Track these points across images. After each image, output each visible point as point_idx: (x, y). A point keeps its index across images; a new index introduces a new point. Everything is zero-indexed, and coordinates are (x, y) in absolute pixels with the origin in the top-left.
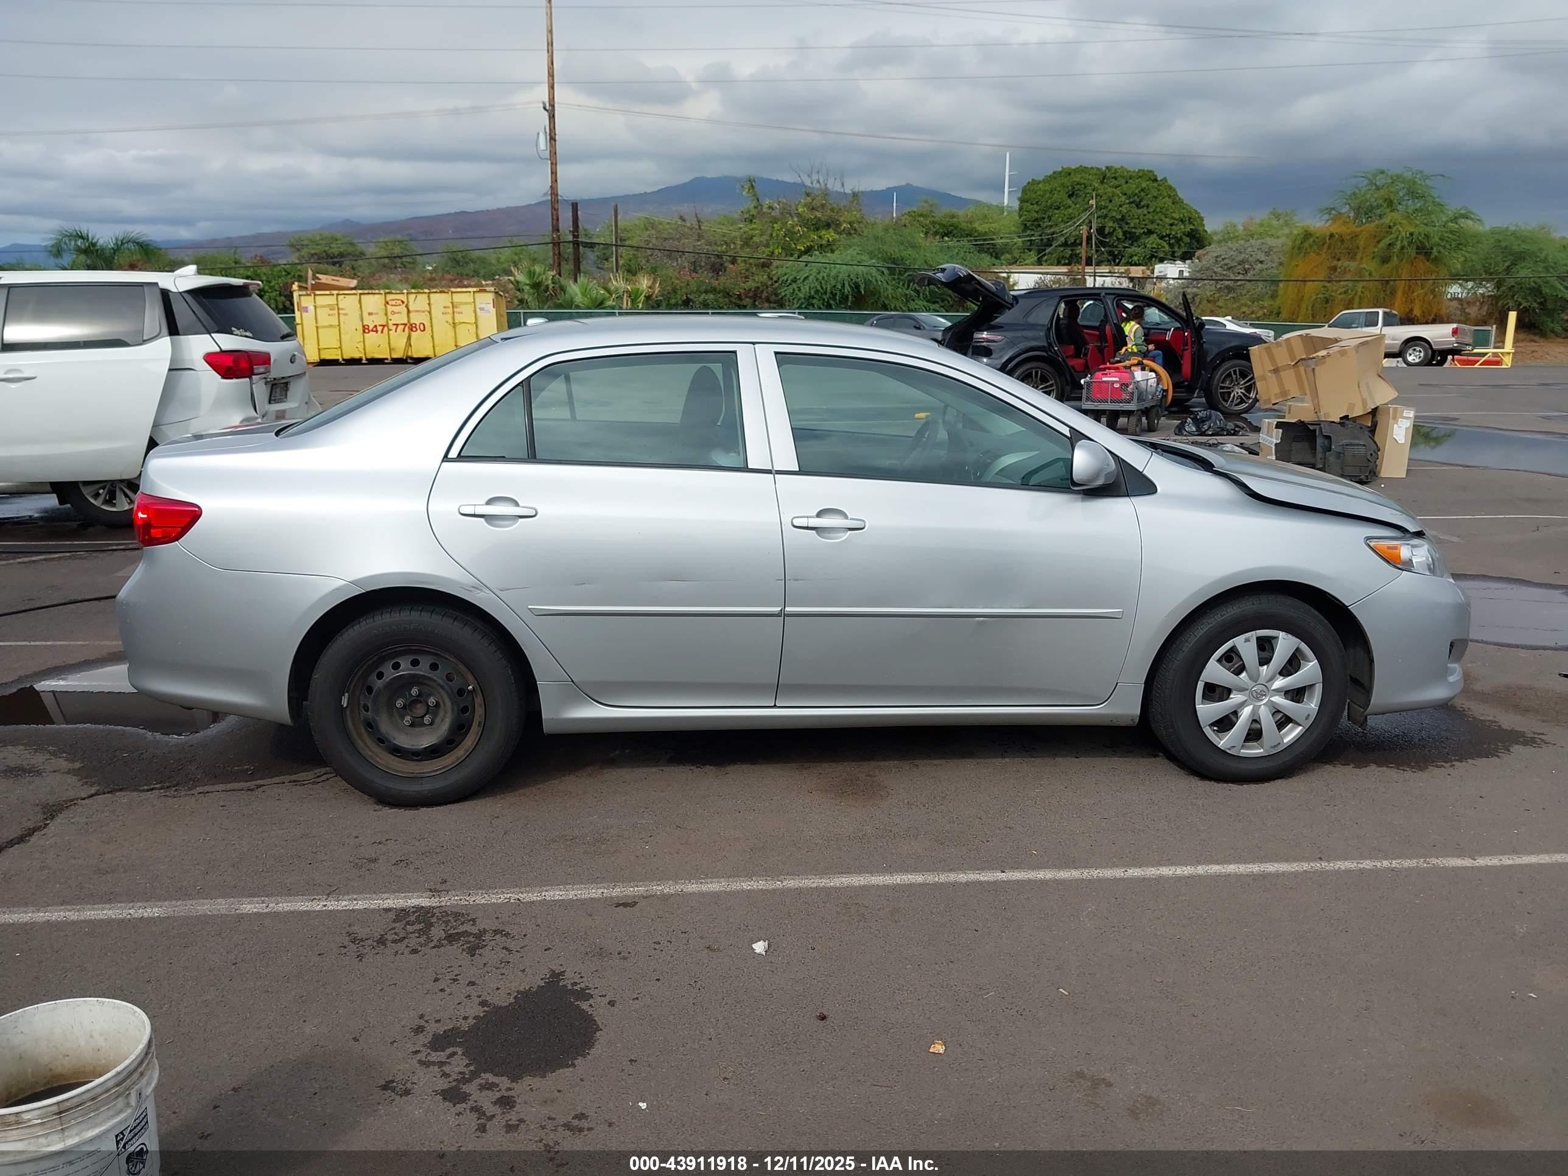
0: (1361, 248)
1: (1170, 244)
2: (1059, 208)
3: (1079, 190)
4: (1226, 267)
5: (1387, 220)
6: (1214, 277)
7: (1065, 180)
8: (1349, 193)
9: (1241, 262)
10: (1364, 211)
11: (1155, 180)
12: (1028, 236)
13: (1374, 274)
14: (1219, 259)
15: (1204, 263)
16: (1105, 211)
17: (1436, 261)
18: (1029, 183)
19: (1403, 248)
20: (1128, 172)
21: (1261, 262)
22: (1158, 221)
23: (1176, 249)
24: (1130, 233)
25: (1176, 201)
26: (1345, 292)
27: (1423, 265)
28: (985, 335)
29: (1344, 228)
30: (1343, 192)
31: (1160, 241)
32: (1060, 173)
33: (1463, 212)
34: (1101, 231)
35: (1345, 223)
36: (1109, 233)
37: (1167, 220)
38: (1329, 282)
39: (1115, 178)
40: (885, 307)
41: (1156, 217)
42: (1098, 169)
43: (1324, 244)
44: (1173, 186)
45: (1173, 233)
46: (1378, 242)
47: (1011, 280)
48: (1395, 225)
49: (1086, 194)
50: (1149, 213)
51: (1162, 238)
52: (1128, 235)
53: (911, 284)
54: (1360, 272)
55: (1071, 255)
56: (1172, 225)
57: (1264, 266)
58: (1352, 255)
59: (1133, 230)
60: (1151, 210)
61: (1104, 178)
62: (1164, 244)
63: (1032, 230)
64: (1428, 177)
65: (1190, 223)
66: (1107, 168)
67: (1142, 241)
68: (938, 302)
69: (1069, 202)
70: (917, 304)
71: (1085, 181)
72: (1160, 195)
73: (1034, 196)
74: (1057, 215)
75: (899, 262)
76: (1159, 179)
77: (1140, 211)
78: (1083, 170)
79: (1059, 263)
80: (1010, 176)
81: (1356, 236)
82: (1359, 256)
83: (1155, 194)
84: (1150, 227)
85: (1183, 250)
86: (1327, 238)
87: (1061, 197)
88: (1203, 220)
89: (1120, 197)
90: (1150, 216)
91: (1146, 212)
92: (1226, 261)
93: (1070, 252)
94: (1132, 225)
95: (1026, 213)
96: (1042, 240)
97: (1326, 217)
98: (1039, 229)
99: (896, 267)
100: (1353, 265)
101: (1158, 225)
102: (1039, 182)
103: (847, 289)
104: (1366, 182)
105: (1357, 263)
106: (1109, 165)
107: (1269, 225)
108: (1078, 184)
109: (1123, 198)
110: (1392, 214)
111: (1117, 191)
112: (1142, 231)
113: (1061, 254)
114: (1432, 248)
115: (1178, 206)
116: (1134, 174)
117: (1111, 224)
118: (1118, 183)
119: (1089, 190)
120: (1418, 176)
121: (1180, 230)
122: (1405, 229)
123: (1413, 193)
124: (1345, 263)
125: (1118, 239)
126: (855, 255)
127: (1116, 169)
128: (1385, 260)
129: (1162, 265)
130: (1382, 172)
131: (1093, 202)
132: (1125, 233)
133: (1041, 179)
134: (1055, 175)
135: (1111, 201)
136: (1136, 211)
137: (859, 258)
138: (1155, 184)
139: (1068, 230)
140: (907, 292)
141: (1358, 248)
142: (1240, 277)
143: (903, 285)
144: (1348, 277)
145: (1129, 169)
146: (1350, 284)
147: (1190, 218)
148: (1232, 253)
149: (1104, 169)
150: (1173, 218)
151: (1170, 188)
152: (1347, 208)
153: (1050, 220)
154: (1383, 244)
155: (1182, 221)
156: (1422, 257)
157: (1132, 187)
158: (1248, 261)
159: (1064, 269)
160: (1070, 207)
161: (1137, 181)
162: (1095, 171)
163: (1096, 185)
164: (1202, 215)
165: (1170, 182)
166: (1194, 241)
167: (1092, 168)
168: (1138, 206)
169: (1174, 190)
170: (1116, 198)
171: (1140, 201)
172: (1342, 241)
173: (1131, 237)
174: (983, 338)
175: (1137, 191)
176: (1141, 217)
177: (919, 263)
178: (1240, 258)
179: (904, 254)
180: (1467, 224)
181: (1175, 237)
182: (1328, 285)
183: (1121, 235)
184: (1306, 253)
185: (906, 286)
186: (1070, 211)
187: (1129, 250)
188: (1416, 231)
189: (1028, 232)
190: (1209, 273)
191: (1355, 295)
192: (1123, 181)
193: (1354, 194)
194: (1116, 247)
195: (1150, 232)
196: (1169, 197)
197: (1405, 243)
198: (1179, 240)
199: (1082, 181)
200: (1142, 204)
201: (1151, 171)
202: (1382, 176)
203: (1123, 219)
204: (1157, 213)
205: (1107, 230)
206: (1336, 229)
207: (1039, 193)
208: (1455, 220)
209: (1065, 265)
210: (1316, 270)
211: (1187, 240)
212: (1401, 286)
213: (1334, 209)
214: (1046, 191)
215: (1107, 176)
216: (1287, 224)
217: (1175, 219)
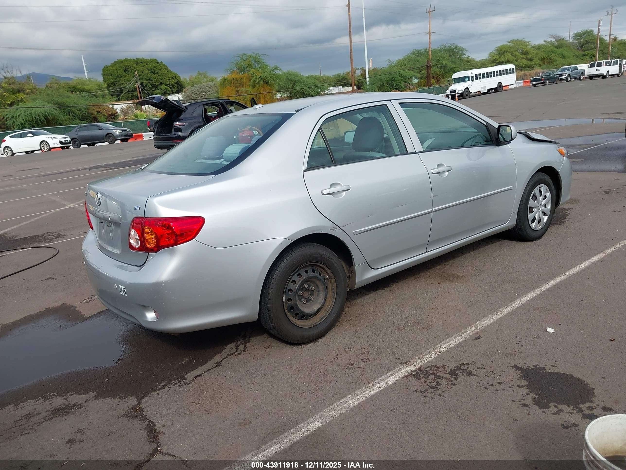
0: (245, 83)
1: (170, 88)
2: (121, 77)
3: (128, 68)
4: (196, 94)
5: (251, 72)
6: (193, 99)
7: (121, 65)
8: (235, 63)
9: (202, 92)
10: (242, 69)
11: (158, 63)
12: (111, 89)
13: (251, 92)
14: (193, 92)
15: (188, 94)
16: (141, 76)
17: (270, 85)
18: (104, 67)
19: (259, 82)
20: (146, 60)
21: (209, 91)
22: (164, 79)
23: (173, 89)
24: (153, 85)
25: (168, 71)
26: (243, 100)
27: (267, 87)
28: (177, 123)
29: (237, 76)
30: (233, 62)
31: (166, 87)
32: (117, 62)
33: (275, 67)
34: (142, 84)
35: (237, 74)
36: (145, 85)
37: (167, 78)
38: (237, 96)
39: (142, 63)
40: (61, 124)
41: (162, 77)
42: (133, 59)
43: (231, 82)
44: (166, 65)
45: (171, 83)
46: (250, 80)
47: (114, 108)
48: (254, 74)
49: (132, 70)
50: (159, 76)
51: (167, 85)
52: (153, 86)
53: (70, 113)
54: (246, 91)
55: (132, 96)
56: (169, 80)
57: (210, 93)
58: (242, 86)
59: (155, 83)
60: (160, 75)
61: (137, 63)
62: (168, 88)
63: (112, 87)
64: (261, 55)
65: (176, 79)
66: (137, 59)
67: (159, 87)
68: (85, 120)
69: (125, 74)
70: (76, 122)
71: (130, 65)
72: (162, 68)
73: (109, 72)
74: (122, 80)
75: (62, 104)
76: (159, 62)
77: (155, 75)
78: (127, 60)
79: (128, 100)
80: (86, 66)
81: (241, 79)
82: (244, 86)
83: (160, 68)
84: (161, 81)
85: (176, 89)
86: (232, 80)
87: (121, 72)
88: (180, 77)
89: (146, 71)
90: (160, 77)
91: (158, 76)
92: (196, 92)
93: (131, 95)
94: (154, 81)
95: (107, 80)
96: (118, 91)
97: (229, 72)
98: (115, 86)
99: (61, 106)
100: (244, 89)
101: (164, 80)
102: (109, 67)
103: (43, 118)
104: (240, 58)
105: (245, 88)
106: (138, 57)
107: (199, 78)
108: (127, 66)
109: (147, 71)
110: (252, 70)
111: (144, 68)
112: (158, 83)
113: (128, 96)
114: (268, 81)
115: (170, 72)
116: (149, 61)
117: (145, 82)
118: (143, 65)
119: (133, 68)
120: (258, 55)
121: (173, 82)
122: (258, 75)
123: (257, 61)
124: (240, 89)
125: (149, 87)
126: (40, 103)
127: (141, 59)
128: (254, 87)
129: (170, 96)
130: (245, 54)
131: (136, 73)
132: (151, 85)
133: (109, 65)
134: (116, 63)
135: (143, 72)
136: (153, 75)
137: (43, 104)
138: (159, 64)
139: (129, 86)
140: (70, 117)
141: (243, 83)
142: (203, 98)
143: (67, 114)
144: (243, 94)
145: (146, 59)
146: (244, 96)
147: (175, 77)
148: (197, 89)
149: (136, 59)
150: (169, 77)
151: (165, 65)
152: (235, 69)
153: (119, 82)
154: (252, 81)
155: (173, 78)
156: (265, 85)
157: (150, 66)
158: (204, 91)
159: (131, 102)
160: (126, 76)
161: (151, 63)
162: (133, 60)
163: (135, 66)
164: (179, 75)
165: (164, 63)
166: (179, 86)
167: (131, 59)
168: (154, 74)
169: (166, 66)
170: (145, 71)
171: (154, 71)
172: (237, 81)
173: (155, 86)
174: (177, 125)
175: (152, 68)
176: (156, 78)
177: (72, 104)
178: (201, 90)
179: (64, 100)
180: (277, 72)
181: (172, 85)
182: (237, 97)
183: (150, 86)
184: (226, 87)
185: (68, 114)
186: (127, 77)
187: (155, 91)
188: (262, 75)
189: (111, 88)
190: (191, 97)
191: (247, 100)
192: (145, 64)
193: (237, 63)
194: (149, 90)
195: (161, 84)
196: (165, 69)
197: (259, 79)
198: (173, 86)
199: (129, 65)
200: (155, 72)
201: (155, 59)
202: (245, 56)
203: (149, 79)
204: (162, 76)
205: (144, 84)
206: (234, 76)
207: (111, 71)
208: (273, 70)
209: (130, 100)
210: (231, 92)
211: (176, 85)
212: (262, 96)
213: (231, 69)
214: (114, 70)
215: (139, 62)
216: (205, 77)
217: (170, 77)
